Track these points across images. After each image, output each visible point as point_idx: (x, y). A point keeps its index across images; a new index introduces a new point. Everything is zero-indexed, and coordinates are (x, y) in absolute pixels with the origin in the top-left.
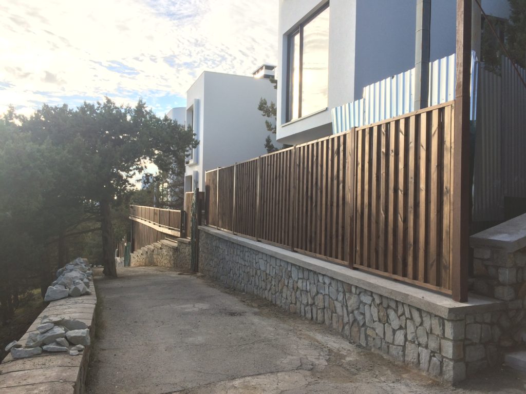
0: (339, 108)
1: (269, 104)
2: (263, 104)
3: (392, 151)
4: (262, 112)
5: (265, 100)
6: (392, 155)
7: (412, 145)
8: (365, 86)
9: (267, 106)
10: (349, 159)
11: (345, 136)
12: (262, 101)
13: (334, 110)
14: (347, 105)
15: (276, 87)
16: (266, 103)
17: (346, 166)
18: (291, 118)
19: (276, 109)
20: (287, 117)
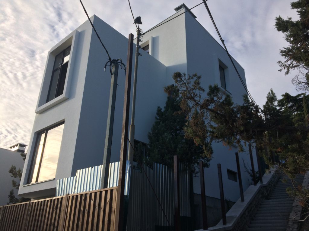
0: (61, 180)
1: (17, 170)
2: (13, 169)
3: (87, 210)
4: (11, 174)
5: (15, 166)
6: (86, 212)
7: (97, 208)
8: (78, 170)
9: (16, 171)
10: (62, 213)
11: (62, 198)
12: (12, 166)
13: (58, 181)
14: (66, 179)
15: (24, 159)
16: (15, 169)
17: (60, 217)
18: (31, 181)
19: (22, 173)
20: (28, 180)
